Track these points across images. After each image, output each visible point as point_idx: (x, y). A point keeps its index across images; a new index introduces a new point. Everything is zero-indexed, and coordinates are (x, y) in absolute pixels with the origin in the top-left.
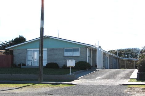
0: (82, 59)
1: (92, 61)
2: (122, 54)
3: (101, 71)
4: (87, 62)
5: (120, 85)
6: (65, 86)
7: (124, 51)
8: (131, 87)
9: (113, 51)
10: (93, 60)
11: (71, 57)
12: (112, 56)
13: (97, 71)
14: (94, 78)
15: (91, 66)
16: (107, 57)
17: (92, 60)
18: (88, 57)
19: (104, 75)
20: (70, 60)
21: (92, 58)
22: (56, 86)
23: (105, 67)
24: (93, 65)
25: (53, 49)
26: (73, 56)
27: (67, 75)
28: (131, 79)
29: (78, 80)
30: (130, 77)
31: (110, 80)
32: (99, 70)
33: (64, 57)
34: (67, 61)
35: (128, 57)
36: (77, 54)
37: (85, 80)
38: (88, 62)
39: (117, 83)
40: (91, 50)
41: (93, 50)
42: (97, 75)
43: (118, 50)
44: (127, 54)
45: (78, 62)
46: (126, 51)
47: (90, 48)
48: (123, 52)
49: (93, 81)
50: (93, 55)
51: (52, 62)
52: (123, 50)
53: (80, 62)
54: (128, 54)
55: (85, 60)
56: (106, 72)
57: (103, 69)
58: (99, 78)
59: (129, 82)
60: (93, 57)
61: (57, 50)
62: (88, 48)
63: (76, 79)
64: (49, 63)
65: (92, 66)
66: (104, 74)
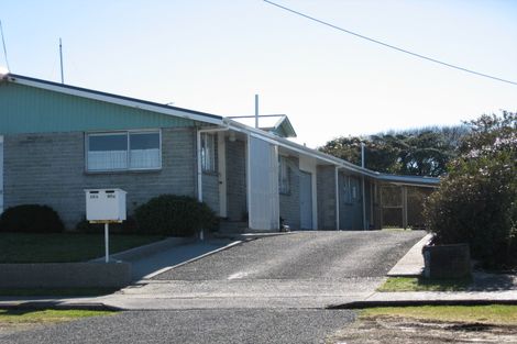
0: (173, 185)
1: (228, 194)
2: (393, 156)
3: (268, 240)
4: (196, 199)
5: (331, 307)
6: (64, 316)
7: (402, 142)
8: (375, 318)
9: (352, 141)
10: (228, 186)
11: (120, 173)
12: (334, 166)
13: (244, 240)
14: (218, 275)
15: (220, 219)
16: (310, 174)
17: (223, 189)
18: (204, 173)
19: (273, 263)
20: (102, 193)
21: (223, 178)
22: (22, 318)
23: (289, 221)
24: (228, 212)
25: (32, 139)
26: (128, 173)
27: (92, 263)
28: (393, 280)
29: (142, 289)
30: (390, 267)
31: (290, 284)
32: (256, 238)
33: (87, 174)
34: (88, 194)
35: (423, 170)
36: (149, 160)
37: (172, 285)
38: (200, 198)
39: (320, 299)
40: (221, 139)
41: (227, 139)
42: (239, 259)
43: (375, 138)
44: (419, 157)
45: (153, 200)
46: (413, 143)
47: (212, 131)
48: (395, 145)
49: (213, 291)
50: (228, 164)
51: (30, 202)
52: (401, 137)
53: (162, 198)
54: (426, 155)
55: (186, 191)
56: (288, 246)
57: (282, 229)
58: (246, 274)
59: (378, 290)
60: (229, 172)
61: (50, 141)
62: (199, 133)
63: (132, 281)
64: (12, 205)
65: (226, 219)
66: (273, 256)
